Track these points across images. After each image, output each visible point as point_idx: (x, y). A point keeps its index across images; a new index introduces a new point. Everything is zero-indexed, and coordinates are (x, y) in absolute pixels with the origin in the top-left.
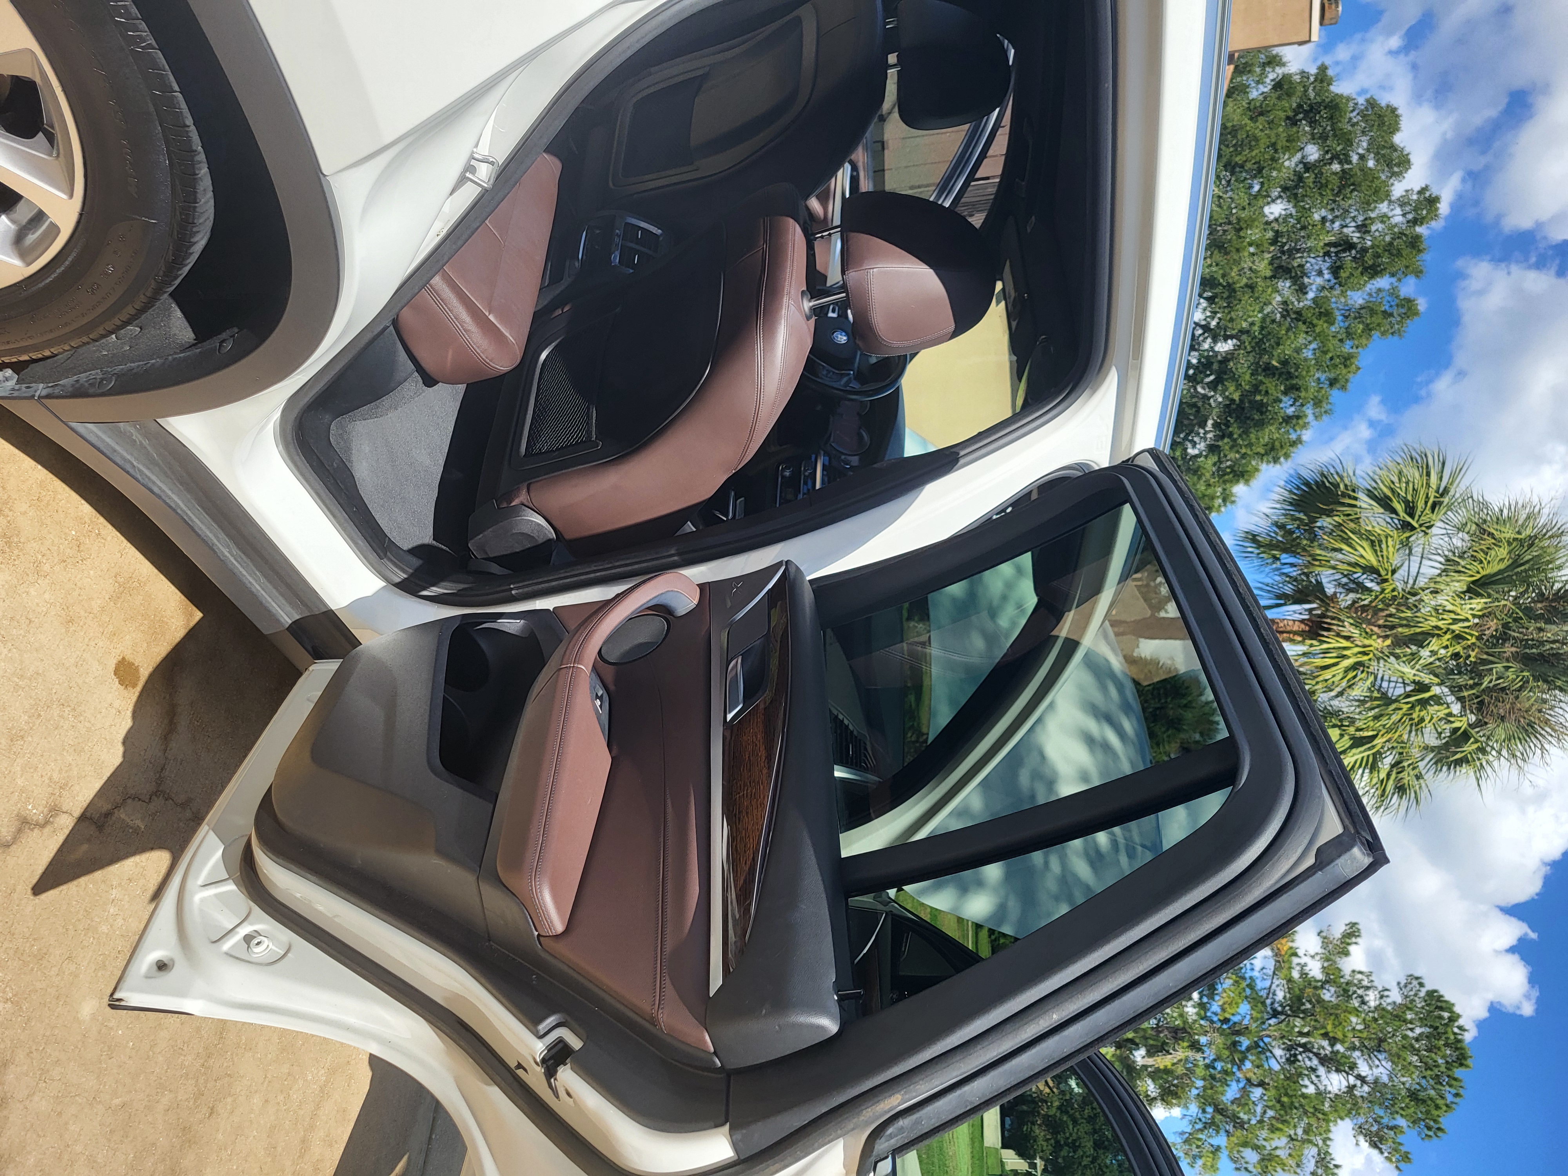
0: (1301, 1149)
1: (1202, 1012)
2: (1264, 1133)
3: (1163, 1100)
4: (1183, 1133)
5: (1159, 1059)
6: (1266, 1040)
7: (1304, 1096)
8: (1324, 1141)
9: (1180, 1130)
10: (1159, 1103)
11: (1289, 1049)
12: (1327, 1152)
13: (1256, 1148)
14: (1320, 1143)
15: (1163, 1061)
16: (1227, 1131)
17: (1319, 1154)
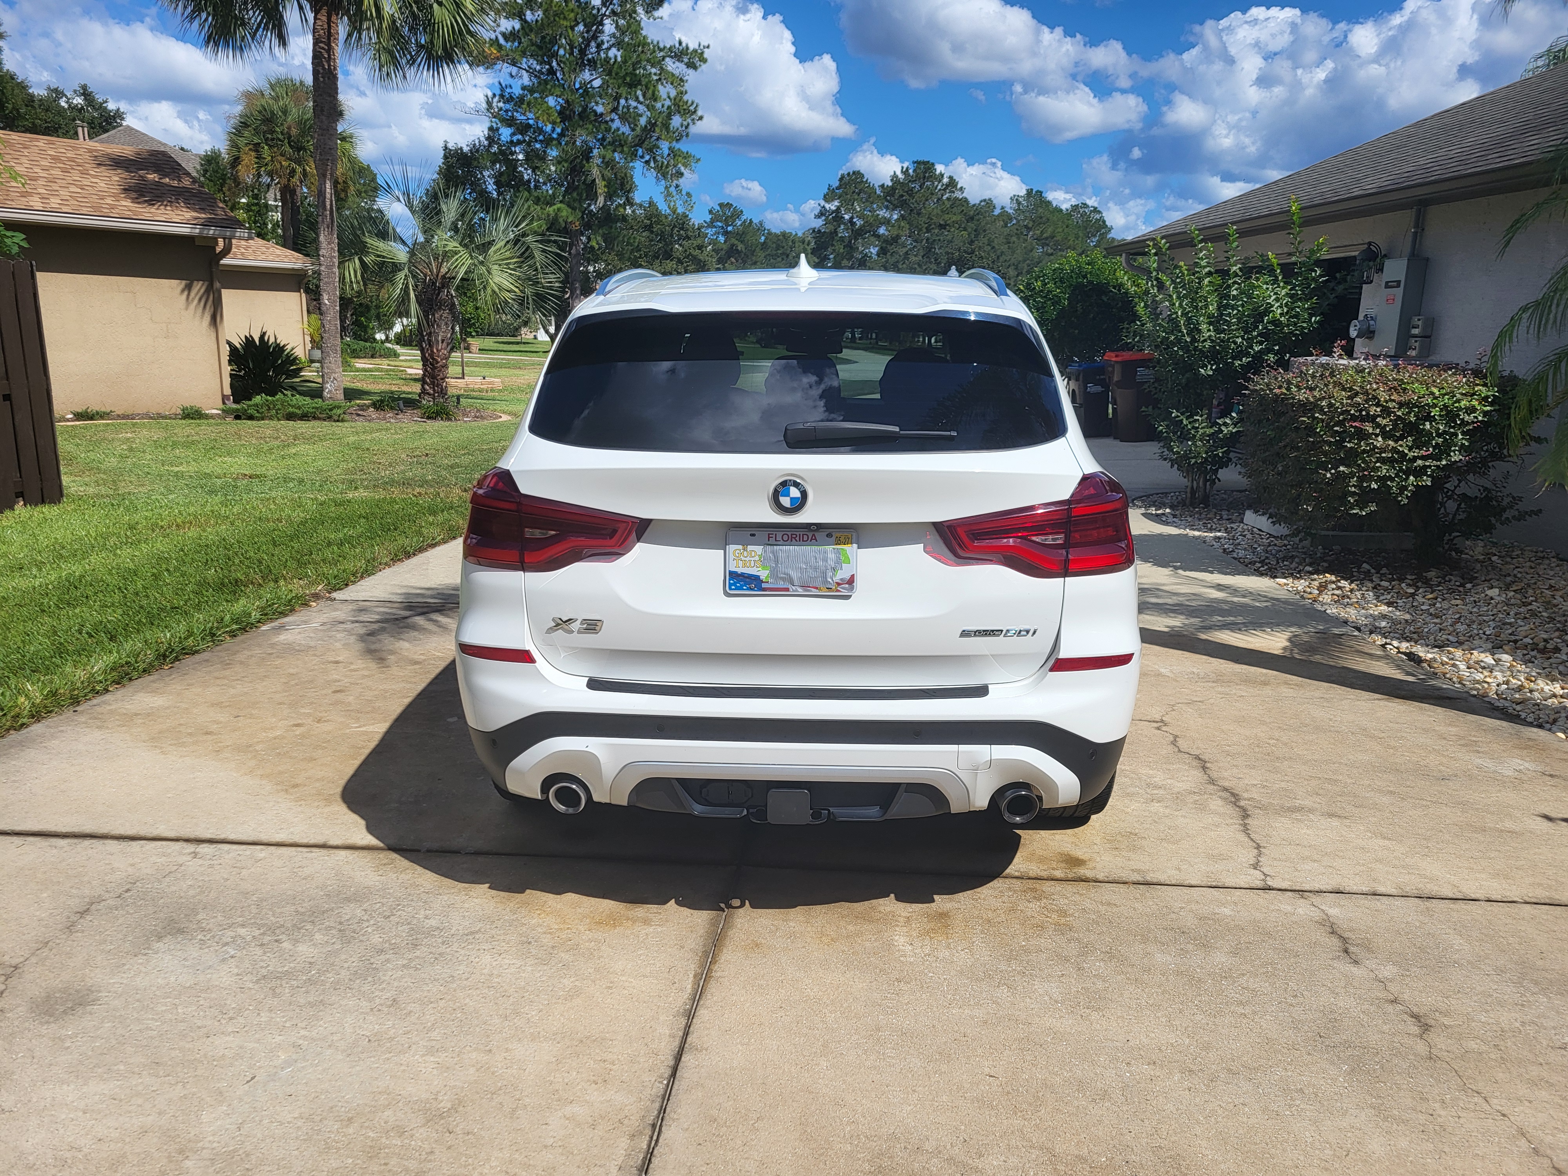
0: (668, 72)
1: (554, 142)
2: (658, 105)
3: (629, 192)
4: (657, 177)
5: (599, 191)
6: (577, 86)
7: (625, 62)
8: (661, 50)
9: (655, 180)
10: (631, 195)
11: (582, 66)
12: (669, 49)
13: (669, 116)
14: (662, 54)
15: (601, 188)
16: (657, 139)
17: (672, 57)
